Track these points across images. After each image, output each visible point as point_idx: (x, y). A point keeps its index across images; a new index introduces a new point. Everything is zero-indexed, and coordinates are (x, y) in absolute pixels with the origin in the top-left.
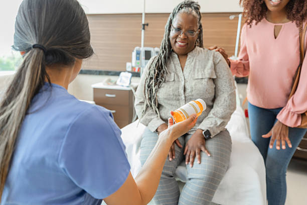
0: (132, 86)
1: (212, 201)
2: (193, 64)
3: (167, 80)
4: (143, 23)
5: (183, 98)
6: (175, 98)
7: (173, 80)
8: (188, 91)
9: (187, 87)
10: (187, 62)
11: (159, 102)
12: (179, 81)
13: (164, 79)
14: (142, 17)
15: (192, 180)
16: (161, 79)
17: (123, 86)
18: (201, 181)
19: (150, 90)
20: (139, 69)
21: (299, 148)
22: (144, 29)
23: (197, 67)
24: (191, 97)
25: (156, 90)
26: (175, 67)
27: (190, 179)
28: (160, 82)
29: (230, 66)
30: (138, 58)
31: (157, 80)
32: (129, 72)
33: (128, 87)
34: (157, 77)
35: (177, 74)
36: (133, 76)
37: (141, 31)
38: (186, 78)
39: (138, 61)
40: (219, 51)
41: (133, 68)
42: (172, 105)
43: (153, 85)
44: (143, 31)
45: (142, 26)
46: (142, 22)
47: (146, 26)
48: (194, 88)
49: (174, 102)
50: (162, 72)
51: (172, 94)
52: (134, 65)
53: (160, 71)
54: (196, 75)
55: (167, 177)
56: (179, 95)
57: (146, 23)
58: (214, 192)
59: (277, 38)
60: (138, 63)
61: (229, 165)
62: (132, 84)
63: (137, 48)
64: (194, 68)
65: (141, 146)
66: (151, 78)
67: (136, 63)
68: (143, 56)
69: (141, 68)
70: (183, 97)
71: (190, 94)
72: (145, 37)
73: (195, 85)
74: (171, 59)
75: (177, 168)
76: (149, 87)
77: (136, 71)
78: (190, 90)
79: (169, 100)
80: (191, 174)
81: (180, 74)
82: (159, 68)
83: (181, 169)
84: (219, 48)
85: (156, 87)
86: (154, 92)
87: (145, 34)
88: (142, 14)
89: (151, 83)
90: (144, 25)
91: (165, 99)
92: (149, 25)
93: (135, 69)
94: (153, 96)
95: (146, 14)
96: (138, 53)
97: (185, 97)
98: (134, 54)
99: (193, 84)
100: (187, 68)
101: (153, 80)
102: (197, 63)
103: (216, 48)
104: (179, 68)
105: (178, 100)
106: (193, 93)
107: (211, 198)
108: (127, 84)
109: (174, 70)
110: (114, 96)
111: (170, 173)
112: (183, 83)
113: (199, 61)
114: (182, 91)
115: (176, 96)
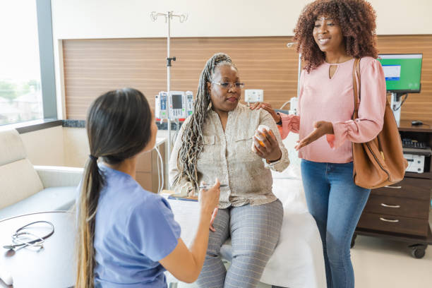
1: (261, 280)
2: (234, 124)
3: (206, 143)
5: (226, 164)
6: (216, 163)
7: (213, 143)
8: (230, 155)
9: (229, 150)
10: (228, 123)
11: (199, 170)
12: (220, 145)
15: (237, 258)
18: (247, 257)
22: (170, 65)
23: (239, 128)
24: (234, 162)
26: (216, 128)
27: (235, 257)
28: (198, 152)
30: (163, 107)
34: (193, 147)
35: (218, 137)
37: (166, 68)
38: (227, 140)
39: (164, 111)
42: (213, 172)
45: (167, 61)
47: (172, 61)
48: (237, 151)
51: (212, 159)
52: (157, 116)
54: (238, 136)
55: (210, 257)
56: (221, 161)
57: (172, 56)
58: (263, 269)
59: (332, 78)
61: (279, 239)
63: (162, 93)
64: (236, 128)
68: (170, 103)
70: (225, 162)
71: (233, 158)
73: (238, 147)
74: (211, 119)
75: (221, 246)
78: (232, 154)
80: (236, 251)
81: (222, 136)
83: (225, 248)
96: (164, 100)
97: (228, 162)
98: (158, 102)
99: (236, 146)
100: (228, 129)
102: (239, 123)
104: (220, 129)
105: (220, 166)
106: (236, 156)
107: (259, 276)
109: (215, 132)
111: (214, 252)
112: (225, 146)
113: (242, 120)
114: (224, 156)
115: (217, 161)
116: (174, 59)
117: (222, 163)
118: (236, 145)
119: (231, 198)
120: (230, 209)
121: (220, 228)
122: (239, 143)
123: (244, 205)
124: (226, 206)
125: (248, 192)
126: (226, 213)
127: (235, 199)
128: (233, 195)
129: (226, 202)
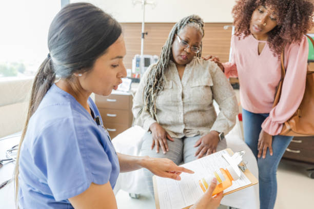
0: (132, 91)
3: (165, 87)
4: (143, 31)
6: (173, 104)
7: (171, 87)
8: (186, 98)
9: (185, 94)
11: (158, 108)
12: (177, 89)
13: (162, 88)
14: (141, 26)
16: (160, 87)
17: (123, 91)
19: (149, 98)
20: (139, 75)
21: (288, 150)
22: (143, 37)
24: (189, 103)
25: (154, 97)
26: (173, 75)
28: (159, 90)
29: (224, 71)
30: (138, 65)
31: (156, 88)
32: (129, 78)
33: (128, 92)
34: (156, 85)
35: (175, 82)
36: (132, 82)
37: (141, 40)
38: (184, 86)
39: (138, 68)
40: (214, 60)
41: (132, 74)
42: (170, 110)
43: (152, 92)
44: (142, 40)
45: (142, 35)
46: (141, 31)
47: (145, 35)
48: (192, 95)
49: (173, 108)
50: (160, 80)
51: (170, 100)
52: (134, 71)
53: (159, 79)
54: (194, 83)
56: (178, 102)
57: (145, 32)
59: (260, 55)
60: (138, 70)
62: (132, 89)
63: (137, 56)
65: (142, 148)
66: (151, 86)
67: (136, 69)
68: (142, 63)
69: (141, 75)
70: (181, 103)
71: (188, 100)
72: (144, 45)
73: (193, 92)
76: (148, 94)
77: (136, 77)
78: (188, 97)
79: (168, 106)
81: (178, 82)
82: (159, 76)
84: (213, 58)
85: (155, 94)
86: (153, 99)
87: (144, 42)
88: (141, 23)
89: (150, 91)
90: (144, 34)
91: (165, 105)
92: (149, 34)
93: (135, 75)
94: (152, 103)
95: (145, 23)
96: (138, 61)
97: (184, 103)
98: (134, 61)
100: (185, 77)
101: (152, 88)
103: (211, 58)
104: (177, 76)
105: (177, 106)
106: (191, 99)
108: (128, 89)
109: (172, 78)
110: (115, 100)
112: (181, 90)
114: (181, 98)
115: (175, 102)
116: (147, 34)
117: (178, 104)
118: (191, 90)
119: (185, 130)
120: (183, 139)
121: (175, 153)
122: (194, 88)
123: (195, 136)
124: (181, 137)
125: (199, 126)
126: (180, 142)
127: (187, 131)
128: (187, 128)
129: (181, 134)
